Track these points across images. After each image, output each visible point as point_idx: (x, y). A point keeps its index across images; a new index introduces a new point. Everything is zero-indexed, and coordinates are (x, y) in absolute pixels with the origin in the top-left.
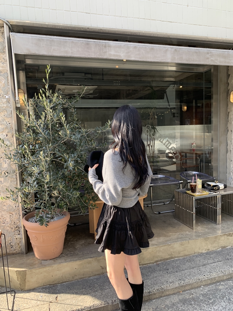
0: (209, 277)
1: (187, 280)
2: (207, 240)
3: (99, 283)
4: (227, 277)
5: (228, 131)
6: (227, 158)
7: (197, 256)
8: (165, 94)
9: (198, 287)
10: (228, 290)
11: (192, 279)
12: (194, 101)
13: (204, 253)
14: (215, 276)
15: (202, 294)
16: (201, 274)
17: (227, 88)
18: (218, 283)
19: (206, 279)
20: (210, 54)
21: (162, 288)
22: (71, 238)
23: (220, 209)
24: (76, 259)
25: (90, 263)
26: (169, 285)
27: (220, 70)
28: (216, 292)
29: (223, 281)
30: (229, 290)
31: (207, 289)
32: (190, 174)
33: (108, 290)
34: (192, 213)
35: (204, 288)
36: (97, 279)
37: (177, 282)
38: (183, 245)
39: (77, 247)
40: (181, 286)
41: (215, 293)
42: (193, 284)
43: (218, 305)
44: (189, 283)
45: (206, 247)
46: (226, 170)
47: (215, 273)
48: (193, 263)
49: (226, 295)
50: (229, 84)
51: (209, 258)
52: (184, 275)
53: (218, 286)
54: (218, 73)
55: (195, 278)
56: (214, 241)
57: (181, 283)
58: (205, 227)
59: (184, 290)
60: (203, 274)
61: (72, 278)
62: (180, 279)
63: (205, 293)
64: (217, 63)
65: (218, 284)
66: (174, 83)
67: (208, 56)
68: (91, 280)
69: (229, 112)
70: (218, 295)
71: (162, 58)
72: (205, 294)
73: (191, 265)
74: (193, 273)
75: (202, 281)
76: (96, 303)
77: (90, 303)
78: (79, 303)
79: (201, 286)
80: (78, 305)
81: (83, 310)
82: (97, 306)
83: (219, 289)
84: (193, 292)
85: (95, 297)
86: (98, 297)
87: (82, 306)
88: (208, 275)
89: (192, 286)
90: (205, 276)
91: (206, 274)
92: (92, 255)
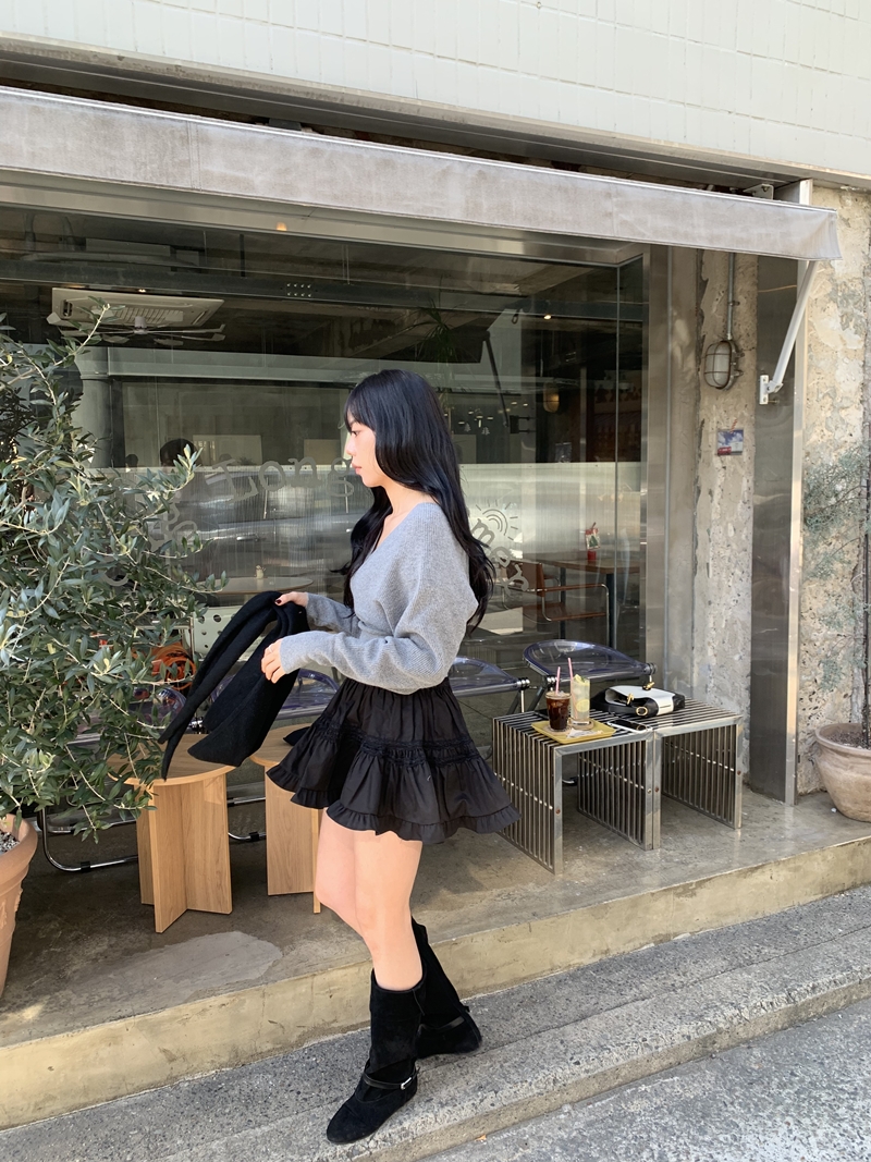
0: (596, 1068)
1: (510, 1085)
2: (603, 917)
3: (150, 1124)
4: (665, 1063)
5: (699, 492)
6: (696, 593)
7: (560, 982)
8: (484, 343)
9: (550, 1111)
10: (661, 1118)
11: (529, 1080)
12: (583, 372)
13: (588, 968)
14: (617, 1064)
15: (561, 1140)
16: (563, 1060)
17: (698, 332)
18: (630, 1087)
19: (583, 1075)
20: (615, 200)
21: (403, 1129)
22: (58, 931)
23: (657, 790)
24: (55, 1026)
25: (114, 1039)
26: (436, 1116)
27: (673, 263)
28: (617, 1127)
29: (648, 1078)
30: (664, 1114)
31: (584, 1115)
32: (561, 650)
33: (181, 1153)
34: (551, 808)
35: (572, 1112)
36: (143, 1105)
37: (467, 1098)
38: (509, 941)
39: (74, 968)
40: (481, 1117)
41: (612, 1133)
42: (530, 1101)
44: (514, 1100)
45: (595, 945)
46: (692, 638)
47: (616, 1048)
48: (541, 1012)
49: (650, 1139)
50: (703, 317)
51: (606, 985)
52: (502, 1066)
53: (626, 1103)
54: (666, 273)
55: (540, 1077)
56: (629, 919)
57: (482, 1101)
58: (599, 863)
59: (493, 1129)
60: (572, 1059)
61: (32, 1108)
62: (484, 1083)
63: (574, 1134)
64: (644, 235)
65: (629, 1091)
66: (520, 301)
67: (609, 205)
68: (119, 1110)
69: (703, 422)
70: (620, 1142)
71: (428, 205)
72: (573, 1141)
73: (533, 1021)
74: (535, 1053)
75: (565, 1085)
79: (564, 1108)
83: (629, 1113)
84: (527, 1136)
88: (591, 1059)
89: (525, 1110)
90: (578, 1066)
91: (585, 1054)
92: (129, 1003)
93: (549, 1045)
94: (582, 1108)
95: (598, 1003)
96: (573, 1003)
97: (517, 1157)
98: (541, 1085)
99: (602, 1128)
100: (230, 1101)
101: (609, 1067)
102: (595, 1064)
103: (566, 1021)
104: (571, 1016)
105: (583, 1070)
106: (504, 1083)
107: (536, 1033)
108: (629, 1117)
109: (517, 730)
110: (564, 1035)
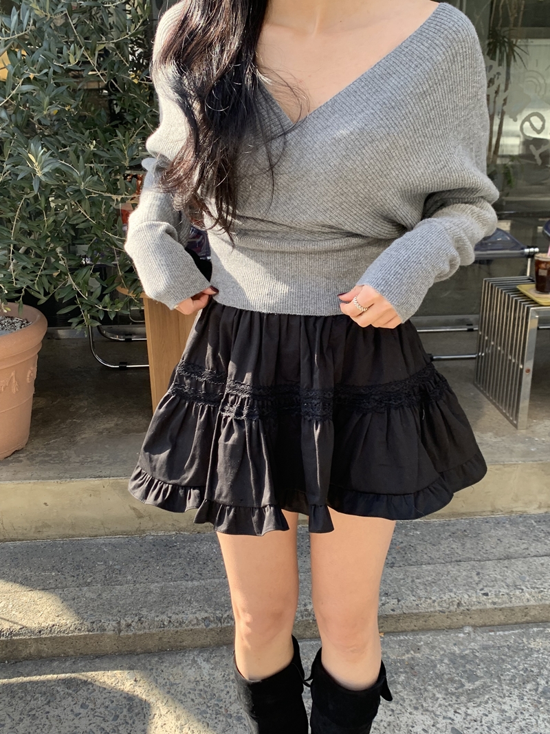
0: (504, 602)
1: (414, 598)
7: (498, 523)
9: (450, 628)
11: (434, 598)
13: (531, 517)
14: (528, 604)
15: (453, 654)
16: (474, 589)
18: (537, 626)
19: (489, 606)
21: (306, 610)
28: (511, 657)
31: (482, 638)
33: (127, 586)
34: (521, 367)
35: (472, 634)
41: (503, 661)
42: (431, 615)
43: (489, 705)
44: (414, 611)
45: (542, 498)
47: (529, 590)
48: (468, 545)
49: (540, 674)
51: (543, 535)
52: (413, 581)
53: (528, 639)
59: (392, 629)
60: (482, 590)
62: (391, 591)
63: (467, 652)
65: (535, 629)
68: (97, 545)
70: (509, 670)
72: (463, 657)
73: (458, 551)
74: (449, 577)
75: (468, 610)
76: (64, 621)
77: (46, 619)
78: (13, 612)
79: (465, 628)
80: (7, 618)
81: (15, 638)
82: (64, 632)
83: (528, 648)
84: (422, 643)
85: (71, 602)
86: (80, 604)
87: (17, 623)
88: (501, 594)
89: (425, 622)
90: (485, 597)
91: (496, 588)
92: (110, 467)
93: (464, 573)
94: (482, 632)
95: (527, 549)
96: (503, 544)
97: (406, 657)
98: (444, 605)
99: (495, 654)
100: (178, 557)
101: (518, 605)
102: (504, 599)
103: (490, 557)
104: (497, 554)
105: (490, 601)
106: (409, 595)
107: (457, 561)
108: (527, 651)
109: (502, 290)
110: (482, 568)
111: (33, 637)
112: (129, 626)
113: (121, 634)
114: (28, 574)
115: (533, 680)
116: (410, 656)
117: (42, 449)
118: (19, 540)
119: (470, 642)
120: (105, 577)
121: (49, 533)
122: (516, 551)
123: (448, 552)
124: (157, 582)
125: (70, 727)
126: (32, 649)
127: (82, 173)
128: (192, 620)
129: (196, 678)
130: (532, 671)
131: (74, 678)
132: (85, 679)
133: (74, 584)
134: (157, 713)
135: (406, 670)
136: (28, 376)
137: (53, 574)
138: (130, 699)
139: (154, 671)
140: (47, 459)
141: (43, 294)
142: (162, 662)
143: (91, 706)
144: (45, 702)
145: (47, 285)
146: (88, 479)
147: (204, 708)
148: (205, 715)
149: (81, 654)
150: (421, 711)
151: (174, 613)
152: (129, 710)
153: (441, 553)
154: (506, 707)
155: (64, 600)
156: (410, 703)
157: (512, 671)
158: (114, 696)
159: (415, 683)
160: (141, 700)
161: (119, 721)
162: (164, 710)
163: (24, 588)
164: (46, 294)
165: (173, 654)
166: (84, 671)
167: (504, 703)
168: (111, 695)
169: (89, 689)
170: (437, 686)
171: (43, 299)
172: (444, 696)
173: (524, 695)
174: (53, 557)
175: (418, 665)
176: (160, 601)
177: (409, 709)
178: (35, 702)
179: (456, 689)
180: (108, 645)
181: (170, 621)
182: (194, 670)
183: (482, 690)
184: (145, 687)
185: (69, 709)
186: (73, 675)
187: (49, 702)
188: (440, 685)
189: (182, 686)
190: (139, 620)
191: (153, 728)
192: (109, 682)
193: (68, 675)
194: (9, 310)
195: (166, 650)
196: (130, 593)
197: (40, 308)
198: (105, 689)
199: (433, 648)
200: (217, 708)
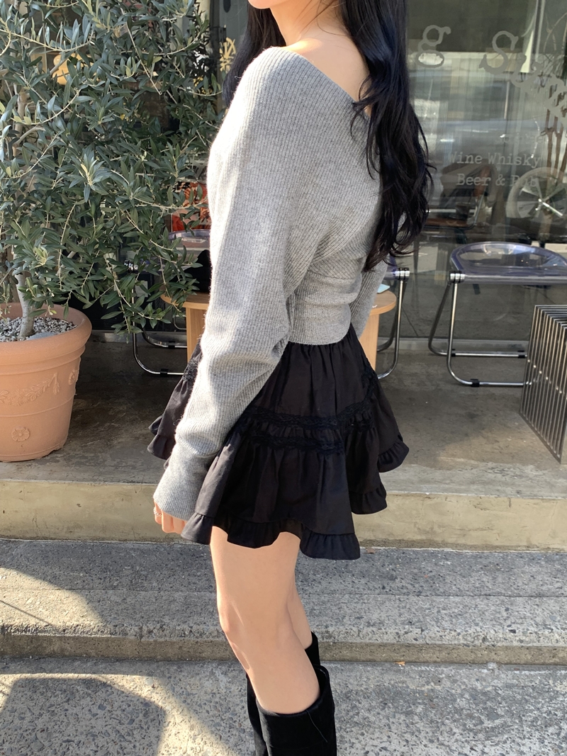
0: (532, 641)
1: (438, 629)
7: (533, 559)
9: (473, 663)
11: (458, 631)
14: (557, 645)
15: (475, 689)
16: (501, 624)
19: (515, 644)
21: (327, 632)
25: (125, 497)
26: (359, 631)
28: (534, 697)
31: (507, 677)
35: (496, 671)
37: (394, 626)
39: (120, 440)
40: (403, 645)
41: (527, 701)
42: (455, 648)
43: (508, 745)
44: (438, 642)
48: (500, 580)
52: (439, 612)
53: (555, 681)
57: (406, 633)
59: (413, 659)
60: (509, 626)
62: (415, 620)
63: (490, 689)
65: (562, 672)
68: (125, 549)
70: (531, 711)
72: (485, 694)
73: (489, 585)
74: (476, 611)
75: (493, 645)
76: (88, 622)
77: (71, 618)
78: (40, 609)
79: (489, 664)
80: (34, 615)
81: (40, 634)
82: (87, 633)
83: (554, 691)
84: (444, 675)
85: (95, 604)
86: (105, 607)
87: (43, 620)
88: (529, 632)
89: (449, 654)
90: (512, 634)
91: (525, 626)
92: (143, 473)
93: (493, 608)
94: (507, 670)
95: (561, 588)
96: (537, 581)
97: (426, 688)
98: (469, 639)
99: (519, 693)
100: (204, 568)
101: (546, 645)
102: (532, 638)
103: (521, 593)
104: (529, 591)
105: (517, 639)
106: (433, 626)
107: (486, 595)
108: (552, 694)
109: (552, 319)
110: (512, 604)
111: (57, 635)
112: (150, 632)
113: (142, 640)
114: (57, 573)
115: (557, 724)
116: (430, 687)
117: (79, 451)
118: (51, 539)
119: (493, 679)
120: (131, 582)
121: (80, 534)
122: (549, 590)
123: (477, 585)
124: (181, 591)
125: (86, 726)
126: (56, 647)
127: (132, 184)
128: (213, 632)
129: (212, 690)
130: (556, 715)
131: (94, 679)
132: (105, 681)
133: (100, 586)
134: (172, 721)
135: (425, 701)
136: (70, 378)
137: (81, 575)
138: (147, 704)
139: (172, 679)
140: (83, 460)
141: (88, 300)
142: (181, 671)
143: (109, 708)
144: (65, 700)
145: (92, 290)
146: (121, 483)
147: (218, 720)
148: (218, 728)
149: (102, 656)
150: (436, 744)
151: (195, 623)
152: (144, 716)
153: (471, 585)
154: (525, 749)
155: (90, 601)
156: (425, 735)
157: (535, 712)
158: (131, 701)
159: (432, 715)
160: (157, 707)
161: (134, 725)
162: (178, 719)
163: (51, 586)
164: (91, 299)
165: (192, 664)
166: (104, 673)
167: (523, 745)
168: (129, 699)
169: (108, 691)
170: (455, 721)
171: (89, 304)
172: (462, 732)
173: (544, 738)
174: (82, 558)
175: (437, 697)
176: (183, 610)
177: (424, 741)
178: (56, 699)
179: (475, 726)
180: (129, 650)
181: (191, 631)
182: (211, 682)
183: (501, 729)
184: (162, 694)
185: (87, 708)
186: (94, 676)
187: (68, 700)
188: (459, 719)
189: (198, 697)
190: (161, 627)
191: (167, 735)
192: (127, 686)
193: (88, 675)
194: (55, 312)
195: (186, 660)
196: (154, 600)
197: (86, 312)
198: (123, 692)
199: (455, 681)
200: (231, 722)
